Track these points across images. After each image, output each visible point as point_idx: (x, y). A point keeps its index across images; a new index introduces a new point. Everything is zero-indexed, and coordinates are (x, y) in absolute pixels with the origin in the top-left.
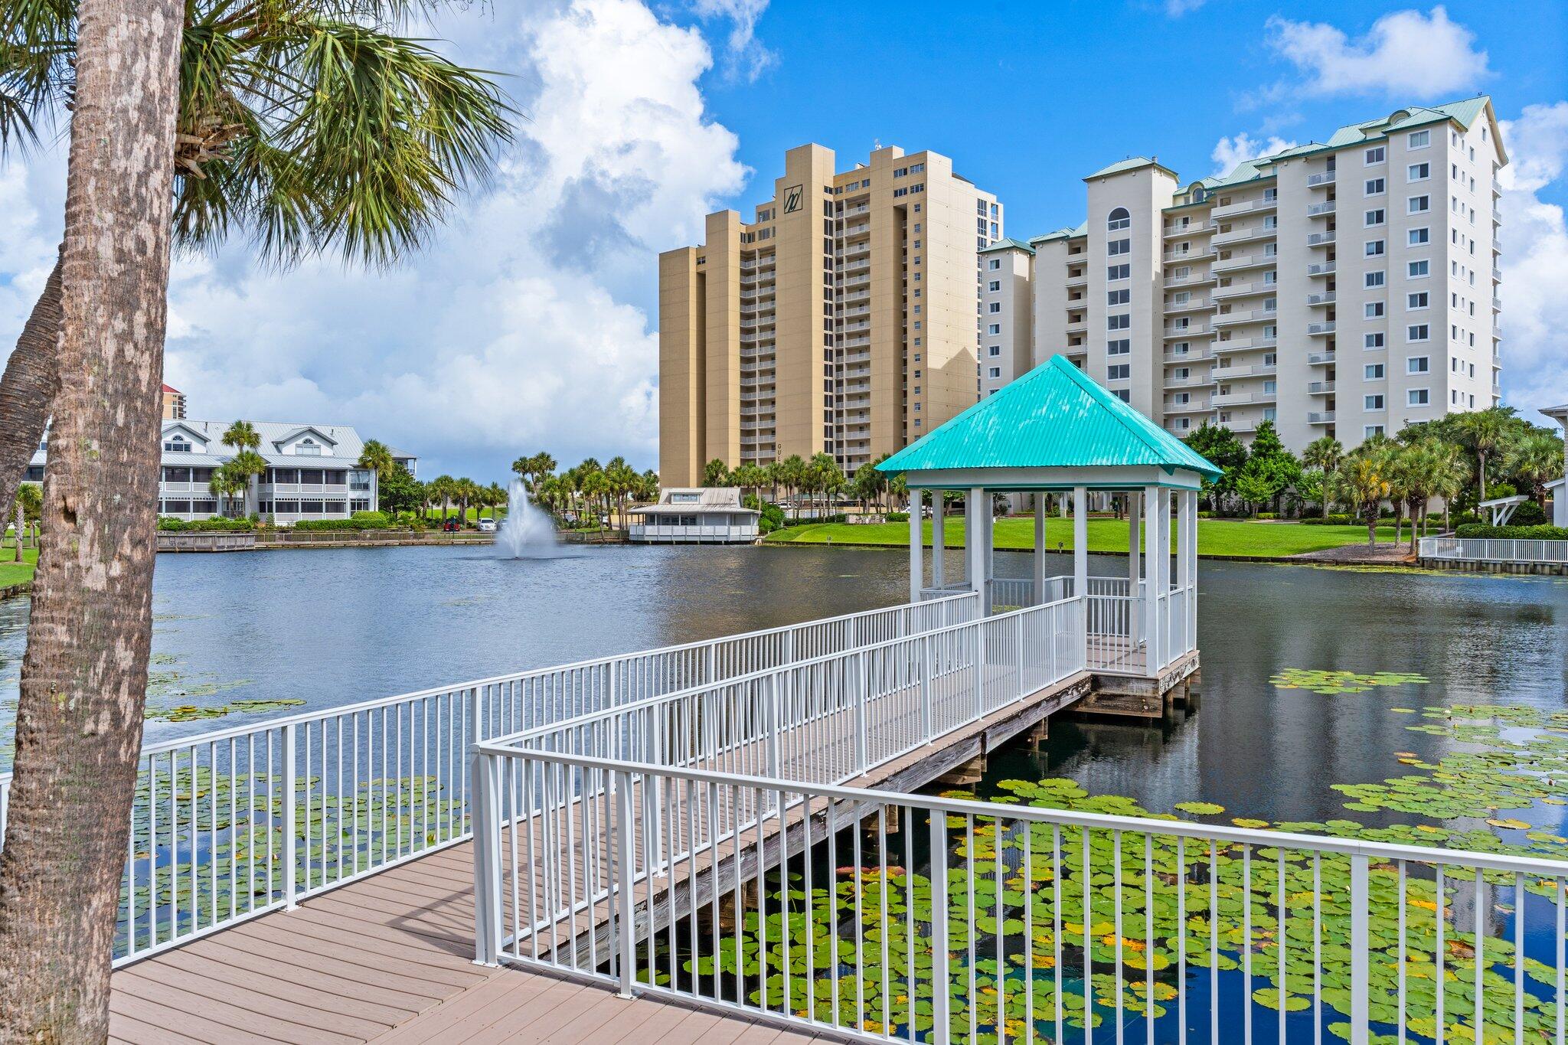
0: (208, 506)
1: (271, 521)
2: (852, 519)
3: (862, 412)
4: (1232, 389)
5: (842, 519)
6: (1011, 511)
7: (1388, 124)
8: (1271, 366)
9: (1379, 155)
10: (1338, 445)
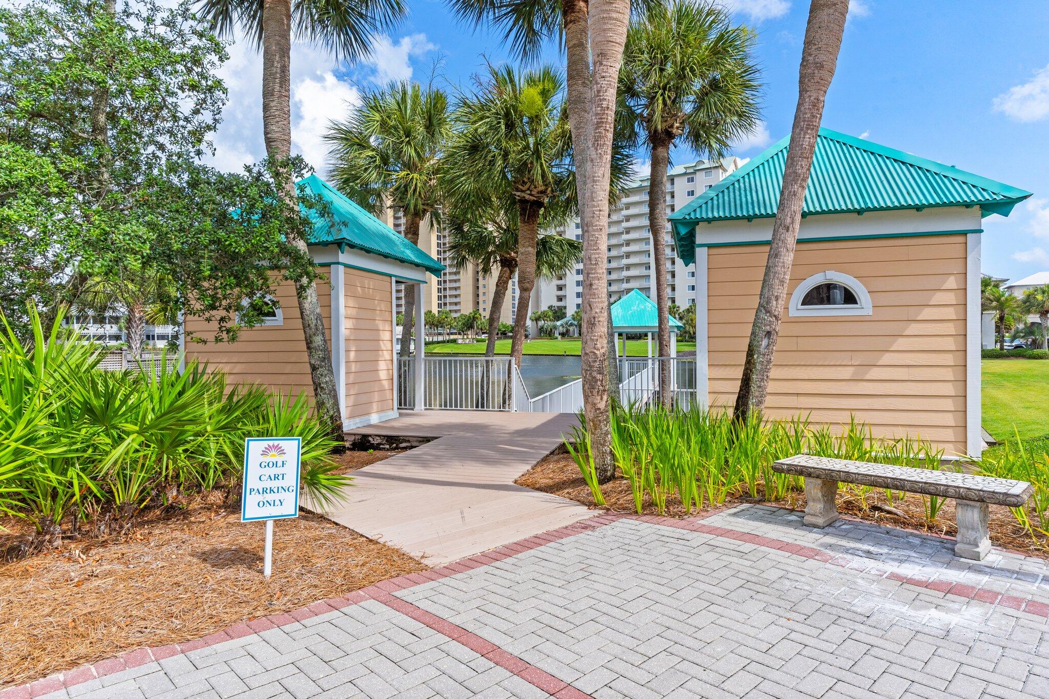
0: (117, 338)
1: (154, 345)
2: (460, 341)
3: (456, 289)
4: (631, 281)
5: (454, 341)
6: (530, 336)
7: (695, 166)
8: (648, 271)
9: (692, 180)
10: (679, 307)
